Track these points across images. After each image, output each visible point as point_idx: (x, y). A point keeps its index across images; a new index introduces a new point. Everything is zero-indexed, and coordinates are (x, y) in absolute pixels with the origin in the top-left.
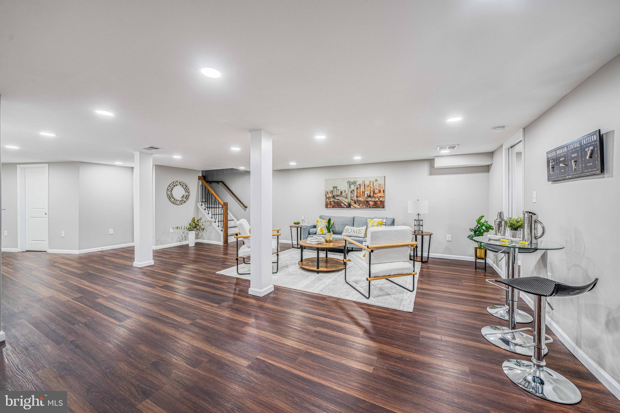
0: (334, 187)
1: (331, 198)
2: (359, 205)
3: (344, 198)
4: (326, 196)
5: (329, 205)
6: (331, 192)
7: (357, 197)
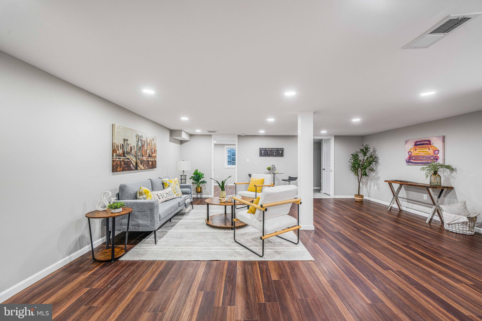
0: (124, 140)
1: (121, 156)
2: (143, 166)
3: (133, 157)
4: (116, 152)
5: (119, 167)
6: (122, 147)
7: (143, 157)
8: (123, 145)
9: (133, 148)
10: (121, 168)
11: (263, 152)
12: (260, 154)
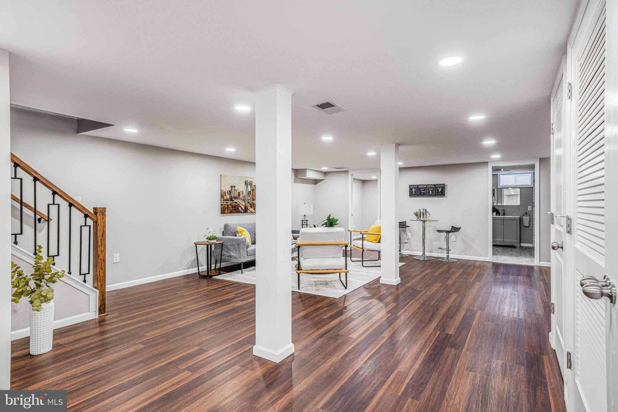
0: (232, 187)
1: (228, 201)
3: (242, 201)
4: (223, 197)
5: (226, 210)
6: (229, 192)
7: (253, 200)
8: (230, 191)
9: (241, 193)
10: (229, 211)
11: (414, 190)
12: (410, 193)
